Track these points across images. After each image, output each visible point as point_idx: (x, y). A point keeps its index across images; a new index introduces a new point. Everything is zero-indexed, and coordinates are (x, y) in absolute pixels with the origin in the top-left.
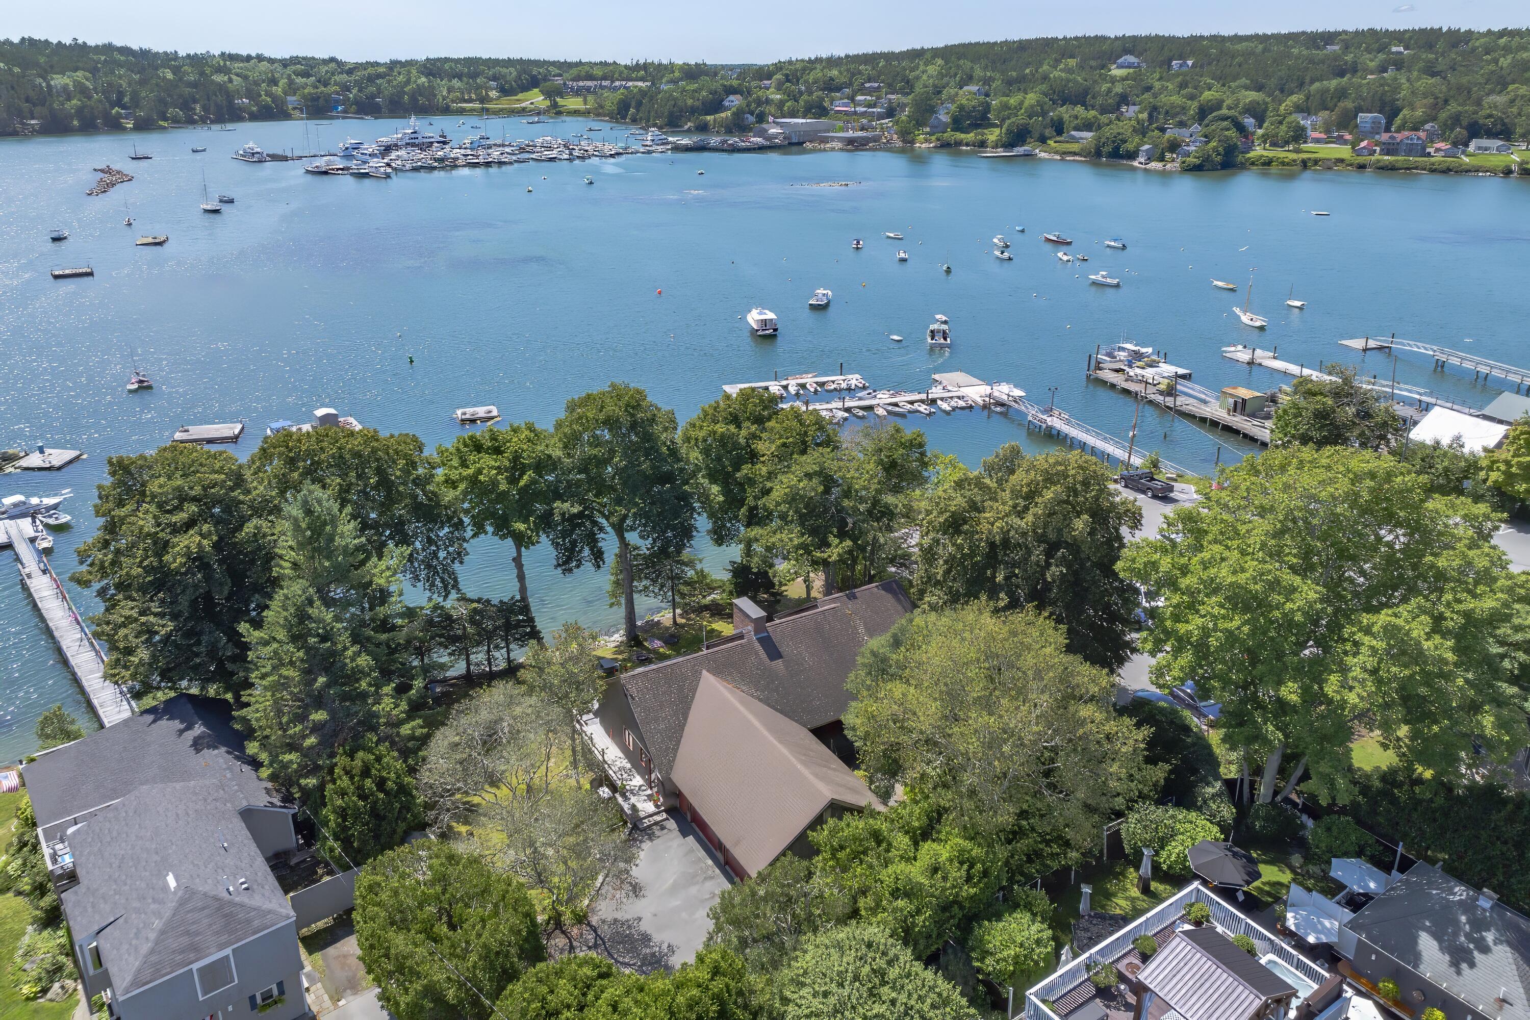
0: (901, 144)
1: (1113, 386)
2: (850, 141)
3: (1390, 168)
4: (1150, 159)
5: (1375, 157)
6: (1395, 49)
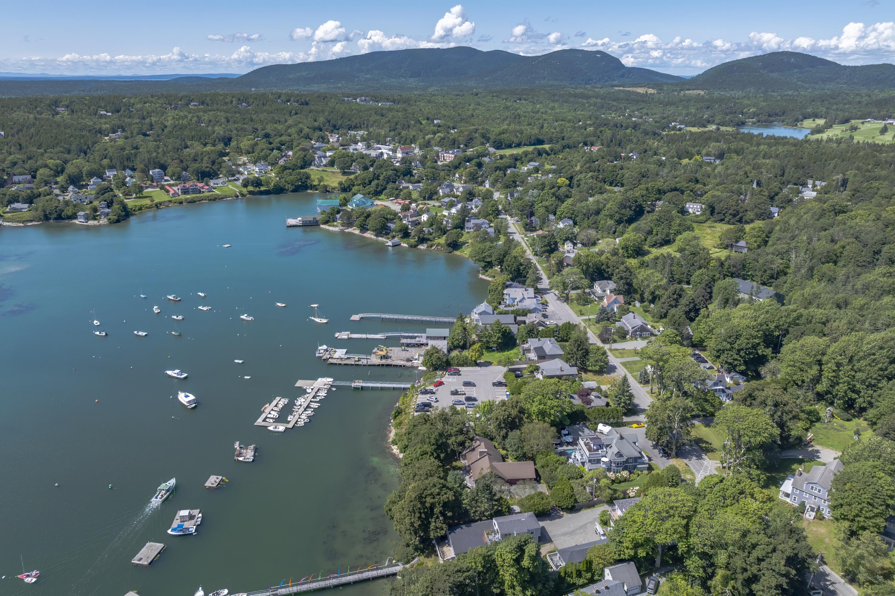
1: (340, 364)
3: (192, 202)
4: (87, 218)
5: (183, 197)
6: (102, 113)
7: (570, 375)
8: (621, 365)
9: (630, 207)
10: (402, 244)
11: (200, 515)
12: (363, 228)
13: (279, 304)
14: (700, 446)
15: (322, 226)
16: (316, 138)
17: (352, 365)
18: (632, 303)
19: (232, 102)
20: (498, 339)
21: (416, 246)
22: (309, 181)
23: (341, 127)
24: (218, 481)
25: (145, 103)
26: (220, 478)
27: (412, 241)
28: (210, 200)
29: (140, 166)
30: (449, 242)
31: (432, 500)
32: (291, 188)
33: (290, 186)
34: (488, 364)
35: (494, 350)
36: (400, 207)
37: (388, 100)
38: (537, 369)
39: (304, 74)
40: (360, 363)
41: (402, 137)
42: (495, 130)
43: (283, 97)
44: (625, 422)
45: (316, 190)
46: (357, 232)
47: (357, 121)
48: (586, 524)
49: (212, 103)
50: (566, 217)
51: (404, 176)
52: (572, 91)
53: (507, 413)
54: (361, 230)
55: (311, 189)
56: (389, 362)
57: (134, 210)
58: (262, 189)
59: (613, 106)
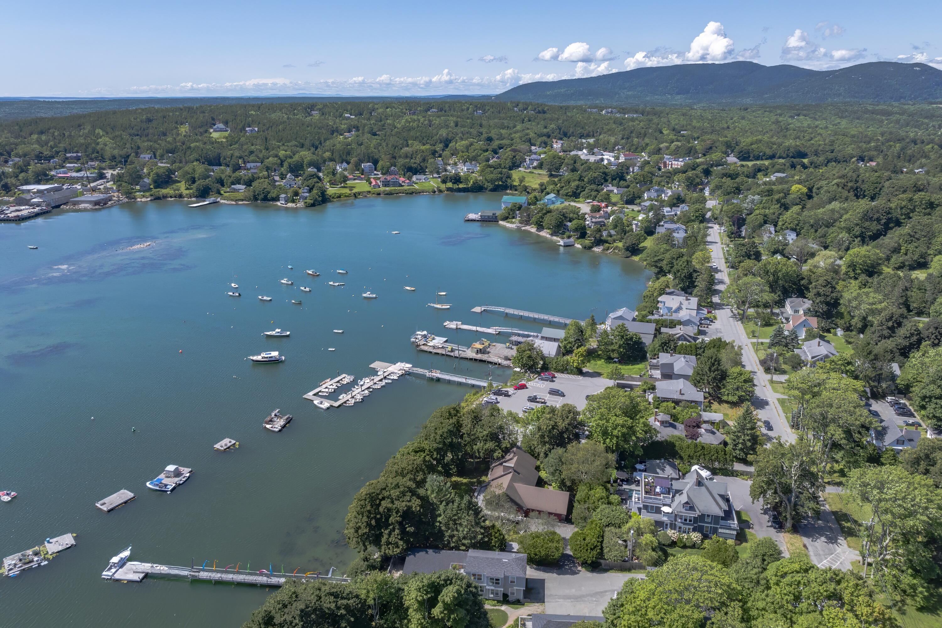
0: (126, 200)
1: (430, 352)
2: (97, 203)
3: (390, 194)
4: (287, 201)
5: (382, 189)
6: (346, 115)
7: (692, 402)
8: (776, 402)
9: (878, 220)
10: (576, 245)
11: (188, 475)
12: (540, 227)
13: (408, 288)
14: (840, 525)
15: (501, 222)
16: (538, 143)
17: (443, 355)
18: (832, 331)
19: (468, 109)
20: (620, 347)
21: (590, 248)
22: (509, 180)
23: (573, 135)
24: (229, 445)
25: (387, 108)
26: (233, 442)
27: (587, 242)
28: (407, 194)
29: (353, 160)
30: (627, 245)
31: (390, 505)
32: (491, 186)
33: (489, 184)
34: (597, 374)
35: (615, 362)
36: (589, 208)
37: (636, 112)
38: (653, 388)
39: (562, 90)
40: (452, 354)
41: (633, 145)
42: (745, 141)
43: (521, 106)
44: (737, 471)
45: (516, 190)
46: (533, 230)
47: (590, 129)
48: (606, 592)
49: (450, 110)
50: (787, 228)
51: (613, 180)
52: (870, 108)
53: (552, 423)
54: (538, 228)
55: (511, 189)
56: (484, 357)
57: (333, 198)
58: (461, 186)
59: (923, 123)
